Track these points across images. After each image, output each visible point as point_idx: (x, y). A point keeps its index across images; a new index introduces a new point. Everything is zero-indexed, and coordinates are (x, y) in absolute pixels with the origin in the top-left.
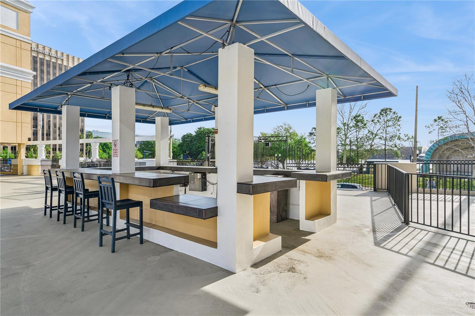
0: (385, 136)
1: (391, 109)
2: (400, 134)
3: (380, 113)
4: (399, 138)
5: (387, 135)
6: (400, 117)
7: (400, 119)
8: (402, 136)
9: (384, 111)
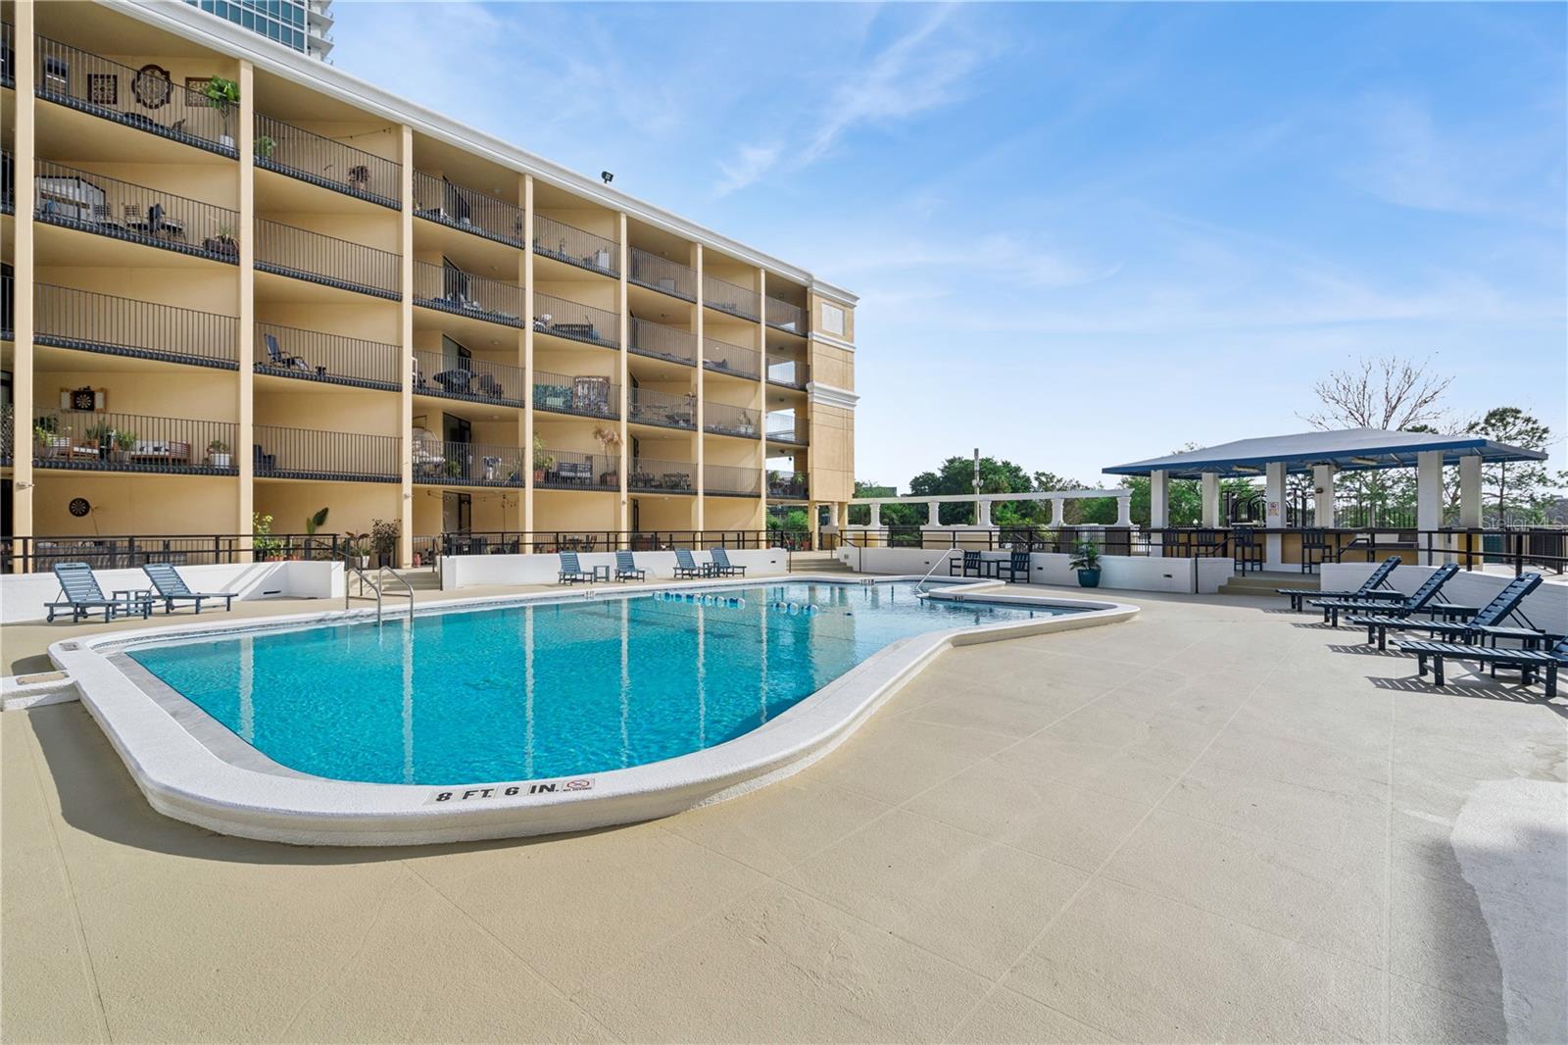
0: (1500, 477)
1: (1519, 412)
2: (1544, 469)
3: (1487, 421)
4: (1543, 480)
5: (1507, 474)
6: (1545, 431)
7: (1544, 436)
8: (1551, 475)
9: (1497, 417)
